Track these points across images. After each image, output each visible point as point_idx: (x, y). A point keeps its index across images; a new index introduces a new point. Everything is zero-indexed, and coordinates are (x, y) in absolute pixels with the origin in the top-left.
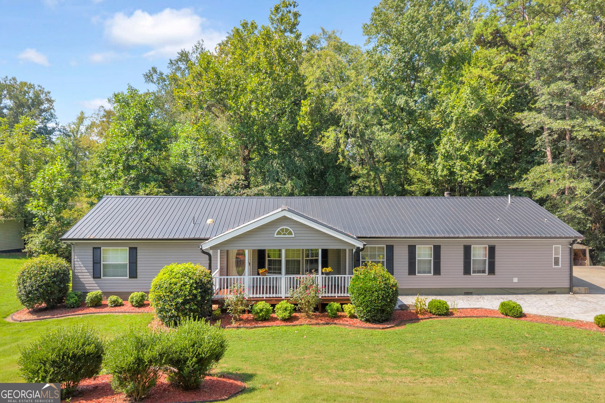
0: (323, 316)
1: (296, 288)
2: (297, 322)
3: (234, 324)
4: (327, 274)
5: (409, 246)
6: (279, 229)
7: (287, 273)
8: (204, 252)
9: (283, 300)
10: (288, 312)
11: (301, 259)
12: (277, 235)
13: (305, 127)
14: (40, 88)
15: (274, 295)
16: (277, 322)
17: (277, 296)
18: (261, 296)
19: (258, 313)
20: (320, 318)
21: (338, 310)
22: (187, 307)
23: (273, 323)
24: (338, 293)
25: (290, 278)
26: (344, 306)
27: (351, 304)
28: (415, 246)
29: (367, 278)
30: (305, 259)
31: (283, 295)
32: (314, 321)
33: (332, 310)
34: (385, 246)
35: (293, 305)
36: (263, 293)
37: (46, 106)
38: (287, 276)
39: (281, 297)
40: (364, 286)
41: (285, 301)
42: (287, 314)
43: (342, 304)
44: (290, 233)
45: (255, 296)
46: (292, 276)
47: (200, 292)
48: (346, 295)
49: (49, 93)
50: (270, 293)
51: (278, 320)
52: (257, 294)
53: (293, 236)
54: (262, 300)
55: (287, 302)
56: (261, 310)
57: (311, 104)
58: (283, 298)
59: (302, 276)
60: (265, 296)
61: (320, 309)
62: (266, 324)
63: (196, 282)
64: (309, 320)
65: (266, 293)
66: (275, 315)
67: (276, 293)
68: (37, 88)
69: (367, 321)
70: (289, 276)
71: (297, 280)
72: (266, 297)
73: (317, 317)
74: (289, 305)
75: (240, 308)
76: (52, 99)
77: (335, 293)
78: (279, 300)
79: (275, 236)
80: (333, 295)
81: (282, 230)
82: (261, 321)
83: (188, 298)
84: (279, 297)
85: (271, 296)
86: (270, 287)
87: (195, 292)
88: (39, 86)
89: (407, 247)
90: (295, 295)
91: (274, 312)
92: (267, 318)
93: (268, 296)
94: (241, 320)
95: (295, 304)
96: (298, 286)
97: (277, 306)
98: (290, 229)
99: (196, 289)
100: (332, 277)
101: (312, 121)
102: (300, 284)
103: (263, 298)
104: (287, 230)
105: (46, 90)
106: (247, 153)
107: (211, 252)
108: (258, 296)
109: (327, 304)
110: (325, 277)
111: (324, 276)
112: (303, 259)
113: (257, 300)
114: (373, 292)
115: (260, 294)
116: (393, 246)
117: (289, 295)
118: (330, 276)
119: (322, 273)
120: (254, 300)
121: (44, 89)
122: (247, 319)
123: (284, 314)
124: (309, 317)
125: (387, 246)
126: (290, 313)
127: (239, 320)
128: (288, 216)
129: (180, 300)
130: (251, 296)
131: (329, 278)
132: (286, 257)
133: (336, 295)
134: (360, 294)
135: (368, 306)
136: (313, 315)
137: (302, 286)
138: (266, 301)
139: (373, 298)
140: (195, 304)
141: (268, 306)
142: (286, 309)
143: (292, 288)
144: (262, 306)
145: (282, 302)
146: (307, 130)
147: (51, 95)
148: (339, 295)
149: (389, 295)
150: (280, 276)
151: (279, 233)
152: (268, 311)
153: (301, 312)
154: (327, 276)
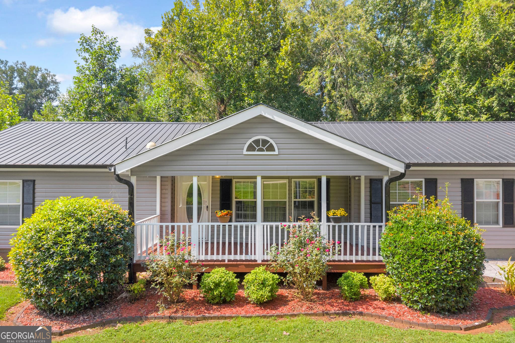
0: (333, 296)
1: (282, 245)
2: (284, 310)
3: (164, 311)
4: (337, 220)
5: (462, 180)
6: (250, 141)
7: (266, 219)
8: (119, 179)
9: (259, 265)
10: (268, 289)
11: (287, 200)
12: (248, 150)
13: (285, 70)
14: (46, 71)
15: (243, 257)
16: (248, 307)
17: (249, 257)
18: (220, 257)
19: (211, 289)
20: (327, 301)
21: (362, 286)
22: (67, 276)
23: (240, 309)
24: (357, 254)
25: (271, 227)
26: (372, 278)
27: (388, 274)
28: (473, 180)
29: (421, 225)
30: (293, 200)
31: (259, 257)
32: (319, 308)
33: (351, 287)
34: (423, 180)
35: (276, 276)
36: (224, 253)
37: (51, 87)
38: (265, 224)
39: (255, 261)
40: (419, 242)
41: (262, 268)
42: (265, 293)
43: (368, 275)
44: (271, 148)
45: (209, 257)
46: (274, 224)
47: (98, 249)
48: (377, 258)
49: (54, 76)
50: (236, 253)
51: (249, 303)
52: (212, 253)
53: (276, 152)
54: (220, 266)
55: (266, 269)
56: (217, 285)
57: (291, 43)
58: (259, 262)
59: (292, 224)
60: (226, 257)
61: (325, 283)
62: (227, 311)
63: (92, 230)
64: (308, 304)
65: (230, 253)
66: (244, 293)
67: (247, 253)
68: (44, 71)
69: (426, 309)
70: (269, 224)
71: (283, 230)
72: (229, 261)
73: (321, 299)
74: (269, 275)
75: (176, 279)
76: (57, 81)
77: (351, 254)
78: (253, 265)
79: (245, 152)
80: (348, 258)
81: (257, 142)
82: (217, 304)
83: (68, 259)
84: (251, 261)
85: (238, 257)
86: (236, 244)
87: (83, 247)
88: (46, 70)
89: (460, 181)
90: (281, 258)
91: (241, 287)
92: (228, 299)
93: (232, 257)
94: (181, 301)
95: (281, 274)
96: (285, 240)
97: (248, 277)
98: (271, 141)
99: (89, 241)
100: (346, 227)
101: (292, 62)
102: (288, 238)
103: (224, 261)
104: (265, 142)
105: (51, 74)
106: (223, 108)
107: (133, 180)
108: (215, 257)
109: (340, 275)
110: (334, 227)
111: (332, 224)
112: (290, 201)
113: (212, 265)
114: (441, 253)
115: (218, 254)
116: (436, 180)
117: (269, 257)
118: (343, 224)
119: (328, 220)
120: (206, 266)
121: (50, 72)
122: (193, 299)
123: (261, 293)
124: (306, 297)
125: (425, 179)
126: (271, 291)
127: (178, 302)
128: (267, 115)
129: (52, 264)
130: (203, 257)
131: (340, 227)
132: (264, 196)
133: (354, 258)
134: (413, 256)
135: (431, 281)
136: (314, 294)
137: (292, 241)
138: (227, 266)
139: (443, 263)
140: (87, 272)
141: (231, 277)
142: (263, 284)
143: (274, 244)
144: (218, 276)
145: (257, 270)
146: (286, 74)
147: (56, 77)
148: (359, 258)
149: (473, 259)
150: (253, 223)
151: (251, 148)
152: (229, 286)
153: (290, 287)
154: (337, 225)
